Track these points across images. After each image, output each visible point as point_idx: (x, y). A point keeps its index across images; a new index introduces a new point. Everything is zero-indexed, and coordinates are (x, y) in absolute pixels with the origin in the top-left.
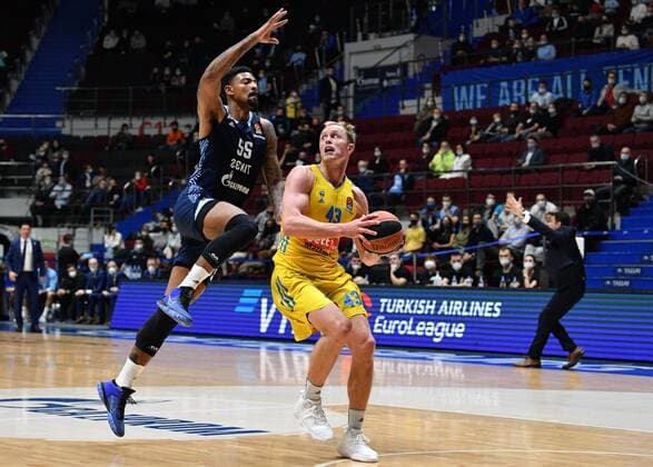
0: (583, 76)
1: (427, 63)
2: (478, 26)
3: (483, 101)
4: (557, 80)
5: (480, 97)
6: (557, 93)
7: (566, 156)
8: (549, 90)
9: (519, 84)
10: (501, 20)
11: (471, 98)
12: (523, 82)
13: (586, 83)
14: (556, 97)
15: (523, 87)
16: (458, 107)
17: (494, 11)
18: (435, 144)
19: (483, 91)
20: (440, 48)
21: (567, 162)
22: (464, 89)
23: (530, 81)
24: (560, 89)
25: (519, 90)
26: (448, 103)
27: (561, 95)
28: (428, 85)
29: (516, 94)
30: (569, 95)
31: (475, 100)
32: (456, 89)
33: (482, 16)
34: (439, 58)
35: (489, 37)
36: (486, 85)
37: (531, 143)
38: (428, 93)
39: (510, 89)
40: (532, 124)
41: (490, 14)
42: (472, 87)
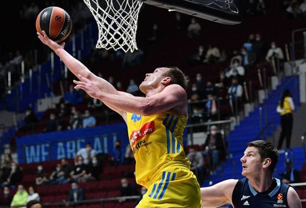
0: (115, 138)
1: (6, 131)
2: (41, 103)
3: (46, 157)
4: (97, 141)
5: (44, 153)
6: (97, 149)
7: (105, 193)
8: (93, 148)
9: (71, 144)
10: (57, 100)
11: (38, 154)
12: (74, 143)
13: (117, 143)
14: (98, 152)
15: (74, 146)
16: (29, 161)
17: (52, 94)
18: (13, 187)
19: (46, 149)
20: (14, 120)
21: (106, 197)
22: (32, 148)
23: (78, 142)
24: (100, 147)
25: (71, 148)
26: (22, 157)
27: (100, 151)
28: (7, 146)
29: (69, 151)
30: (106, 151)
31: (41, 156)
32: (27, 149)
33: (43, 97)
34: (14, 126)
35: (49, 111)
36: (48, 145)
37: (74, 186)
38: (7, 151)
39: (65, 147)
40: (80, 172)
41: (49, 96)
42: (38, 147)
